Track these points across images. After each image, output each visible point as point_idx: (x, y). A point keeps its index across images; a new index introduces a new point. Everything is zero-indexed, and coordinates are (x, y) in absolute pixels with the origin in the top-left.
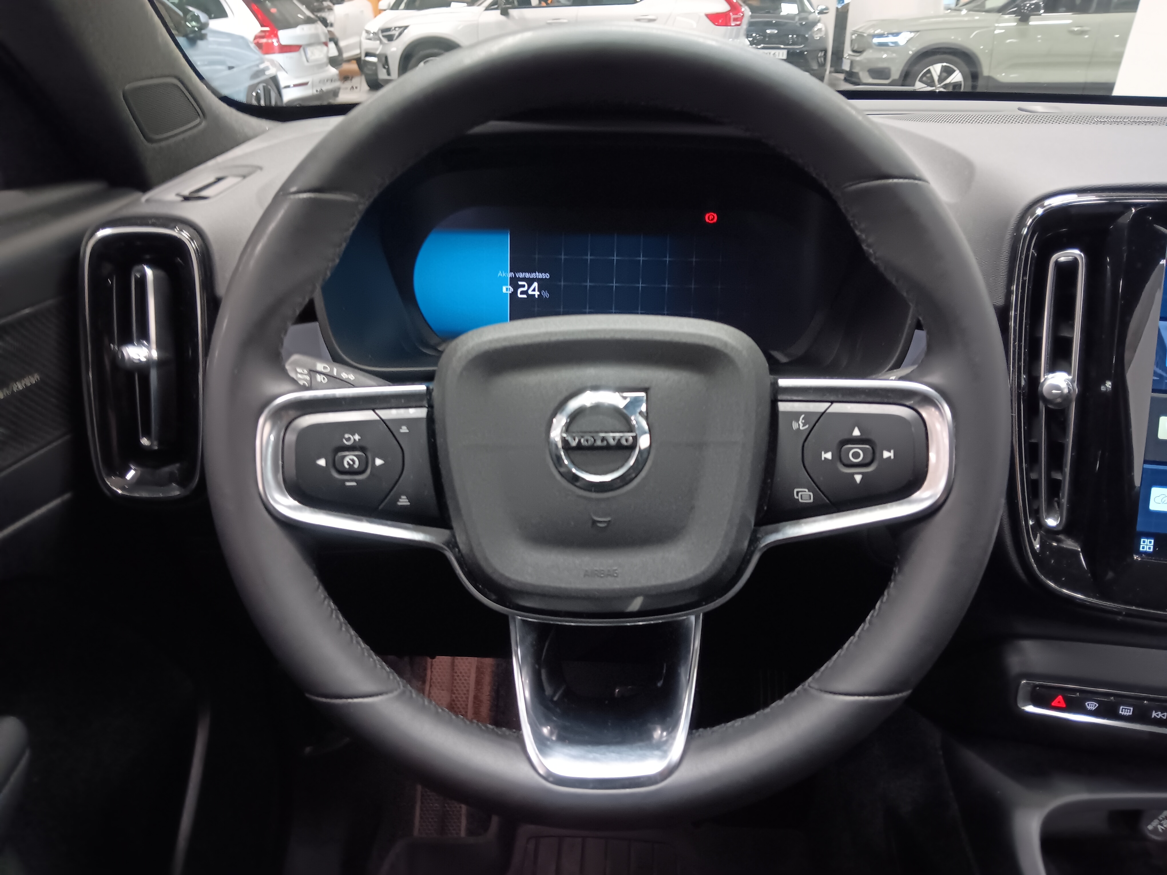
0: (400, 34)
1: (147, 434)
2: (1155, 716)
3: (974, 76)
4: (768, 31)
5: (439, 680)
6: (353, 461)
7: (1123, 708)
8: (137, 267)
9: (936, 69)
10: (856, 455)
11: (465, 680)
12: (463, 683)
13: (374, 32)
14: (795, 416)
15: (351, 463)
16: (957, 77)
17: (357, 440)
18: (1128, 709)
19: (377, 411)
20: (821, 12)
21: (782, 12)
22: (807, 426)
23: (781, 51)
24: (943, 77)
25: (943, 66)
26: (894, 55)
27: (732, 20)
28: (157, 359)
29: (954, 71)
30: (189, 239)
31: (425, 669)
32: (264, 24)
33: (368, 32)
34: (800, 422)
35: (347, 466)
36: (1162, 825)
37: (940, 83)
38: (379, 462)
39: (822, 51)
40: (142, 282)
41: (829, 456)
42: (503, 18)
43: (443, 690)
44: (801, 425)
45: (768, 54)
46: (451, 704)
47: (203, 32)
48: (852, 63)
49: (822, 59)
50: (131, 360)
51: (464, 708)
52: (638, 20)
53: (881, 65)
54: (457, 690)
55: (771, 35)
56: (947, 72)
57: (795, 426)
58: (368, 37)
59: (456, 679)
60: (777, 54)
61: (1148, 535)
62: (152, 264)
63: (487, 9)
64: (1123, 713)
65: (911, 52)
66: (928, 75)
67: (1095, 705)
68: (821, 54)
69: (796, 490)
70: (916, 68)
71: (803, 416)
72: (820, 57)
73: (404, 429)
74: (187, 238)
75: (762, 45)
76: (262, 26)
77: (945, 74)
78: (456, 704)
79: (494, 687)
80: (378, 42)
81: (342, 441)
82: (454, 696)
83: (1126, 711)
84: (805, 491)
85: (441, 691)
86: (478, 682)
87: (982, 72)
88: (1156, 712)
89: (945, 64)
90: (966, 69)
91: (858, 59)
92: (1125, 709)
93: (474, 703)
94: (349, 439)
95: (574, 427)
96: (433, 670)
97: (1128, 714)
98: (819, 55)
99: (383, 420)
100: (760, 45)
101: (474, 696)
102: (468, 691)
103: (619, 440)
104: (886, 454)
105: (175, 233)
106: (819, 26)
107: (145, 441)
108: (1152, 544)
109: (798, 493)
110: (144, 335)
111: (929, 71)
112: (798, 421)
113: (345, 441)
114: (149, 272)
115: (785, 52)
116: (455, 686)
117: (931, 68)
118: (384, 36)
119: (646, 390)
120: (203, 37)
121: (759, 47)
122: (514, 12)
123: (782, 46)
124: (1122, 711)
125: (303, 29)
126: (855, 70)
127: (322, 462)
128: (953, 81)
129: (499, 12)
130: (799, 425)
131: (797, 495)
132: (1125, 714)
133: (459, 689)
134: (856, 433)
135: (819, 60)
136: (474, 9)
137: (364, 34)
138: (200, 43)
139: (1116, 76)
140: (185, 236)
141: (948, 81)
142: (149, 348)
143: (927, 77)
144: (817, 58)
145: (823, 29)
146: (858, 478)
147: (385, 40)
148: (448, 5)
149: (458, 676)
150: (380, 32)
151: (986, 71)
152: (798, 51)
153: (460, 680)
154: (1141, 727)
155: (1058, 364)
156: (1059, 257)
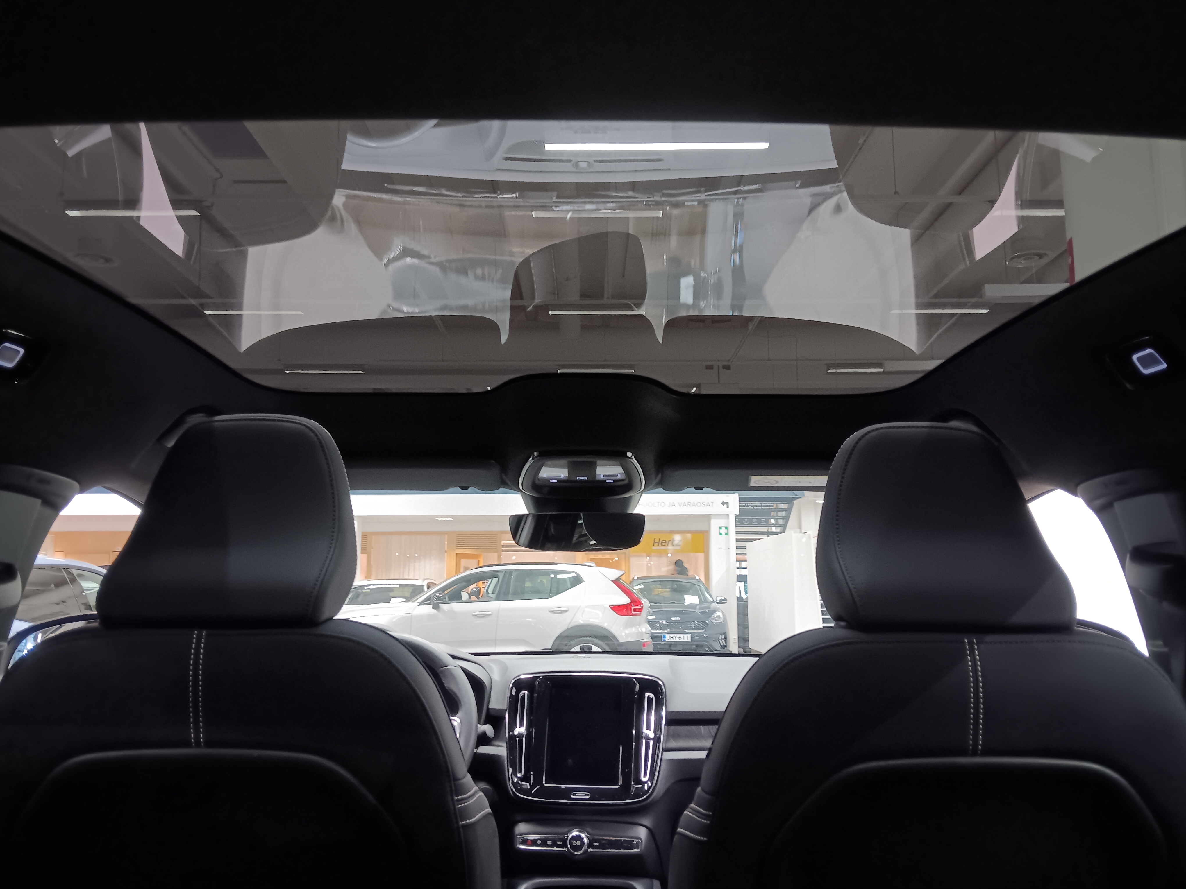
4: (673, 619)
20: (720, 602)
21: (685, 602)
23: (686, 635)
27: (632, 610)
39: (722, 634)
42: (434, 611)
45: (674, 637)
49: (723, 641)
52: (552, 612)
55: (676, 622)
60: (682, 637)
63: (421, 604)
67: (541, 842)
75: (669, 630)
88: (558, 842)
97: (550, 844)
98: (720, 638)
100: (667, 630)
106: (718, 613)
115: (689, 636)
122: (445, 607)
123: (687, 631)
124: (548, 843)
129: (431, 606)
135: (721, 641)
136: (410, 604)
144: (718, 640)
145: (721, 616)
148: (389, 601)
152: (701, 635)
154: (555, 849)
155: (521, 725)
156: (521, 694)
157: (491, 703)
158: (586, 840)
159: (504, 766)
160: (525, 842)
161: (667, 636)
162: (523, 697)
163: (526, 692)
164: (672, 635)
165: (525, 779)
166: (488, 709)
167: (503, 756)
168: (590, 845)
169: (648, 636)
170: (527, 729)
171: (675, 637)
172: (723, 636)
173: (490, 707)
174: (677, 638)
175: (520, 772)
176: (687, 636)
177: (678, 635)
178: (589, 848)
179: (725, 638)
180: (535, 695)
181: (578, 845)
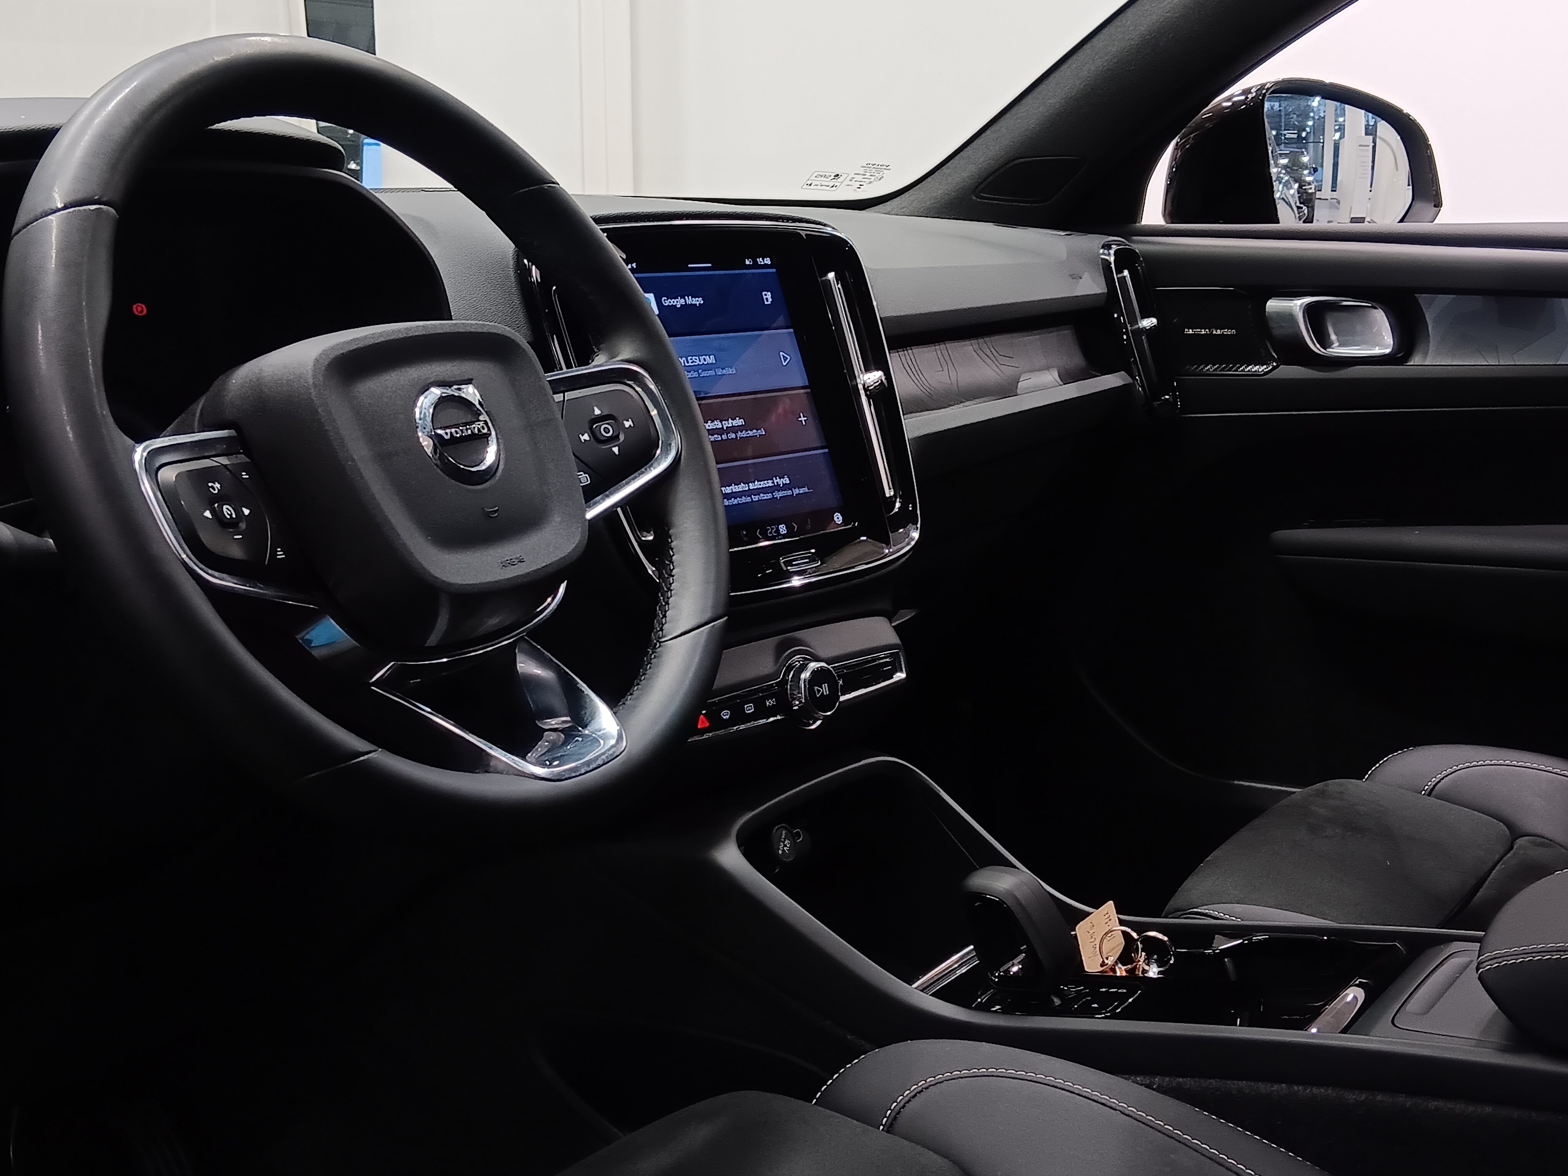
2: (766, 706)
6: (229, 509)
7: (746, 707)
10: (607, 430)
15: (229, 513)
18: (750, 706)
35: (228, 517)
36: (786, 846)
41: (586, 437)
73: (245, 475)
83: (749, 709)
84: (582, 475)
88: (767, 701)
92: (748, 707)
99: (225, 466)
104: (627, 424)
119: (471, 381)
124: (747, 710)
132: (750, 711)
134: (597, 412)
146: (616, 450)
181: (825, 694)
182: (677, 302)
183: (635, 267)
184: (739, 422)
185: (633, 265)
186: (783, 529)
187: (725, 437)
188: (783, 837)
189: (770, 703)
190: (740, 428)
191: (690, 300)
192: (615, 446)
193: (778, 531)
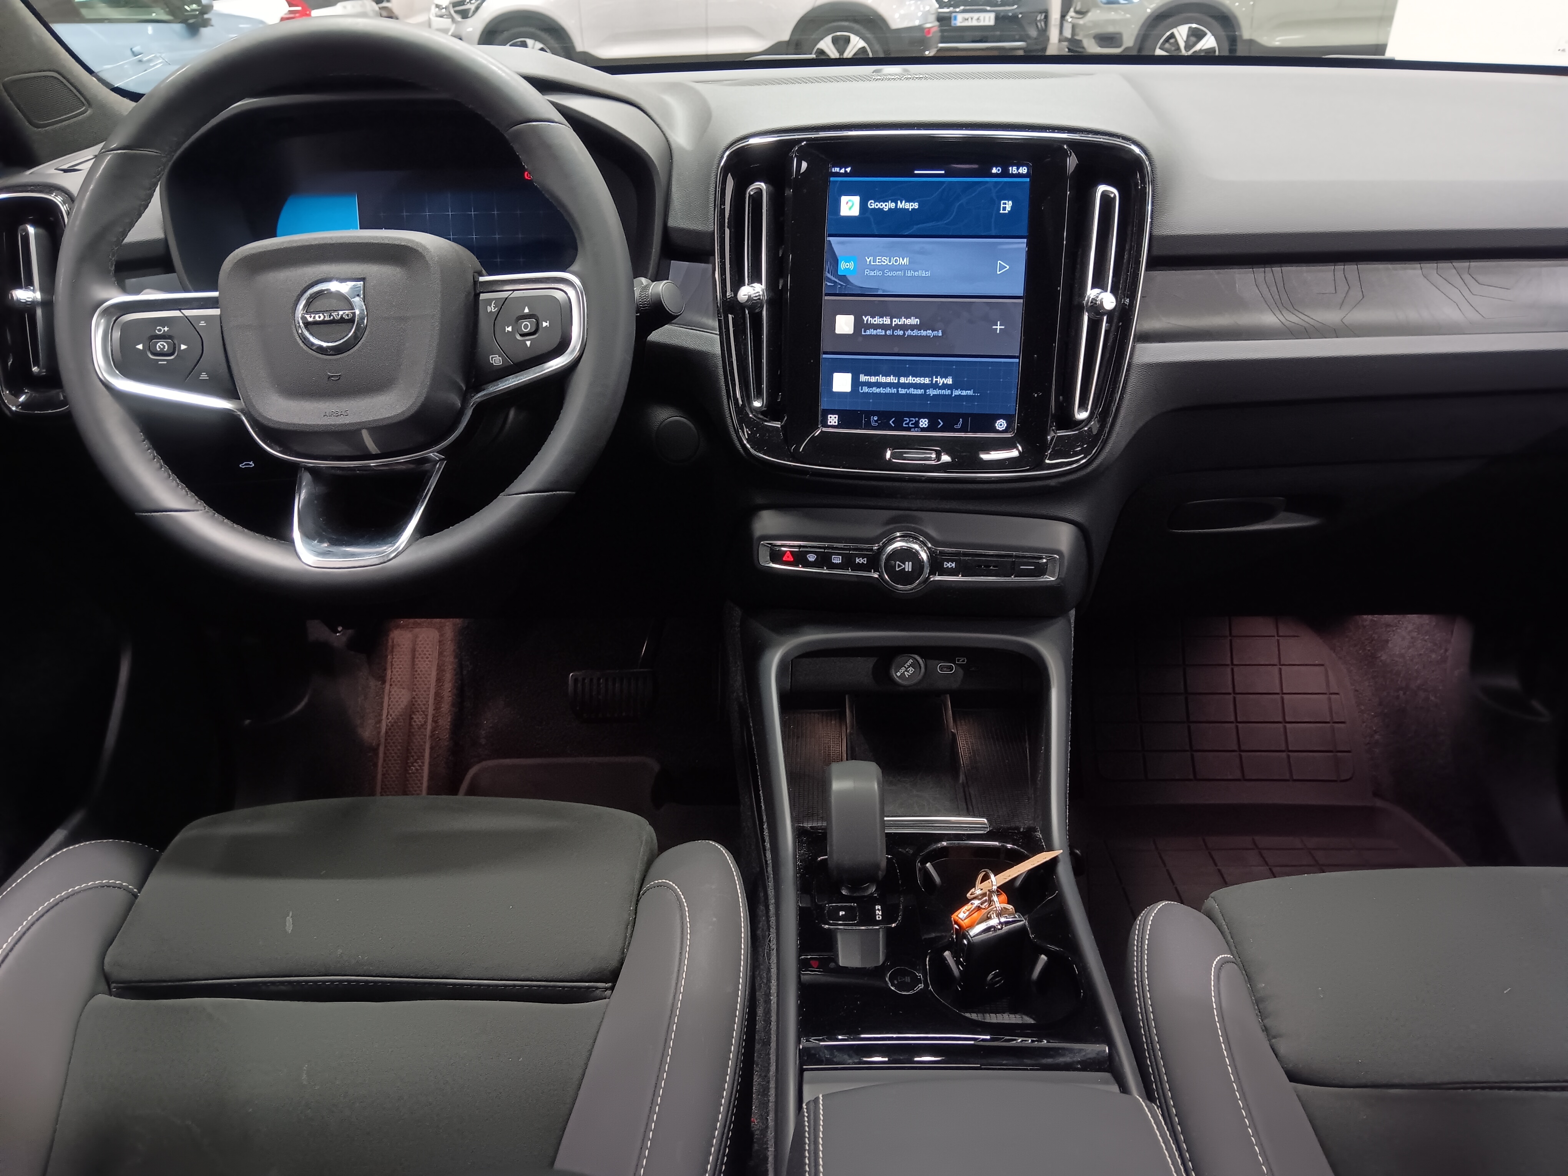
0: (477, 8)
1: (36, 364)
2: (858, 562)
3: (1233, 40)
5: (399, 679)
6: (163, 345)
7: (834, 558)
8: (21, 227)
9: (1181, 32)
10: (526, 327)
11: (426, 678)
12: (423, 681)
13: (446, 6)
14: (489, 302)
15: (162, 347)
16: (1209, 42)
17: (166, 331)
18: (838, 558)
19: (182, 311)
22: (497, 309)
23: (987, 15)
24: (1191, 43)
25: (1190, 28)
26: (1128, 16)
28: (40, 300)
29: (1205, 34)
30: (62, 202)
31: (385, 669)
32: (294, 3)
33: (437, 6)
34: (492, 307)
35: (159, 350)
36: (908, 672)
37: (1187, 50)
38: (183, 347)
39: (1041, 13)
40: (26, 238)
41: (510, 329)
43: (404, 688)
44: (493, 308)
45: (970, 19)
46: (412, 701)
47: (206, 16)
48: (1074, 27)
49: (1043, 23)
50: (18, 301)
51: (424, 705)
53: (1111, 29)
54: (417, 688)
56: (1197, 35)
57: (489, 309)
58: (439, 13)
59: (416, 678)
60: (982, 18)
61: (833, 412)
62: (34, 224)
64: (834, 561)
65: (1149, 11)
66: (1172, 41)
67: (814, 557)
68: (1040, 17)
69: (491, 357)
70: (1155, 32)
71: (494, 301)
72: (1040, 21)
73: (203, 323)
74: (60, 201)
75: (962, 8)
76: (290, 5)
77: (1193, 39)
78: (416, 701)
79: (457, 685)
80: (450, 20)
81: (155, 331)
82: (414, 693)
83: (837, 560)
84: (496, 357)
85: (402, 690)
86: (439, 680)
87: (1241, 36)
88: (858, 558)
89: (1194, 26)
90: (1222, 33)
91: (1081, 22)
92: (836, 558)
93: (435, 699)
94: (159, 331)
95: (312, 308)
96: (393, 670)
97: (838, 562)
98: (1038, 18)
99: (186, 317)
100: (958, 7)
101: (435, 693)
102: (429, 688)
103: (342, 315)
104: (545, 324)
105: (51, 197)
107: (35, 369)
108: (837, 418)
109: (492, 358)
110: (29, 283)
111: (1172, 36)
112: (490, 306)
113: (157, 331)
114: (31, 230)
115: (992, 16)
116: (416, 685)
117: (1175, 31)
118: (456, 12)
119: (363, 279)
120: (206, 23)
121: (958, 10)
123: (988, 8)
124: (834, 560)
125: (345, 7)
126: (1077, 38)
127: (140, 347)
128: (1205, 48)
130: (492, 309)
131: (492, 361)
132: (837, 562)
133: (419, 687)
134: (527, 310)
135: (1039, 24)
137: (434, 10)
138: (204, 31)
139: (1388, 34)
140: (58, 199)
141: (1198, 47)
142: (34, 291)
143: (1171, 44)
144: (1036, 22)
146: (528, 343)
147: (458, 18)
149: (419, 674)
150: (451, 6)
151: (1247, 33)
152: (1010, 14)
153: (421, 678)
154: (849, 572)
155: (756, 277)
156: (752, 189)
157: (672, 213)
158: (924, 556)
159: (717, 380)
160: (776, 556)
161: (960, 17)
162: (757, 198)
163: (763, 185)
164: (967, 15)
165: (771, 412)
166: (666, 229)
167: (714, 355)
168: (936, 565)
169: (932, 18)
170: (772, 285)
171: (972, 19)
172: (1043, 15)
173: (672, 223)
174: (974, 20)
175: (759, 395)
176: (990, 17)
177: (976, 15)
178: (932, 573)
179: (1046, 17)
180: (789, 192)
181: (907, 570)
182: (886, 205)
183: (848, 171)
184: (914, 321)
185: (847, 169)
186: (924, 423)
187: (888, 332)
188: (908, 664)
189: (860, 560)
190: (912, 327)
191: (902, 205)
192: (528, 340)
193: (917, 423)
